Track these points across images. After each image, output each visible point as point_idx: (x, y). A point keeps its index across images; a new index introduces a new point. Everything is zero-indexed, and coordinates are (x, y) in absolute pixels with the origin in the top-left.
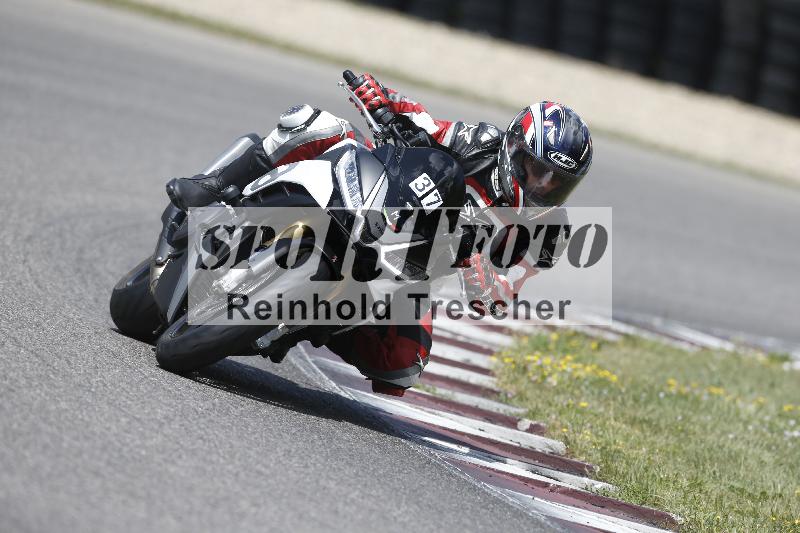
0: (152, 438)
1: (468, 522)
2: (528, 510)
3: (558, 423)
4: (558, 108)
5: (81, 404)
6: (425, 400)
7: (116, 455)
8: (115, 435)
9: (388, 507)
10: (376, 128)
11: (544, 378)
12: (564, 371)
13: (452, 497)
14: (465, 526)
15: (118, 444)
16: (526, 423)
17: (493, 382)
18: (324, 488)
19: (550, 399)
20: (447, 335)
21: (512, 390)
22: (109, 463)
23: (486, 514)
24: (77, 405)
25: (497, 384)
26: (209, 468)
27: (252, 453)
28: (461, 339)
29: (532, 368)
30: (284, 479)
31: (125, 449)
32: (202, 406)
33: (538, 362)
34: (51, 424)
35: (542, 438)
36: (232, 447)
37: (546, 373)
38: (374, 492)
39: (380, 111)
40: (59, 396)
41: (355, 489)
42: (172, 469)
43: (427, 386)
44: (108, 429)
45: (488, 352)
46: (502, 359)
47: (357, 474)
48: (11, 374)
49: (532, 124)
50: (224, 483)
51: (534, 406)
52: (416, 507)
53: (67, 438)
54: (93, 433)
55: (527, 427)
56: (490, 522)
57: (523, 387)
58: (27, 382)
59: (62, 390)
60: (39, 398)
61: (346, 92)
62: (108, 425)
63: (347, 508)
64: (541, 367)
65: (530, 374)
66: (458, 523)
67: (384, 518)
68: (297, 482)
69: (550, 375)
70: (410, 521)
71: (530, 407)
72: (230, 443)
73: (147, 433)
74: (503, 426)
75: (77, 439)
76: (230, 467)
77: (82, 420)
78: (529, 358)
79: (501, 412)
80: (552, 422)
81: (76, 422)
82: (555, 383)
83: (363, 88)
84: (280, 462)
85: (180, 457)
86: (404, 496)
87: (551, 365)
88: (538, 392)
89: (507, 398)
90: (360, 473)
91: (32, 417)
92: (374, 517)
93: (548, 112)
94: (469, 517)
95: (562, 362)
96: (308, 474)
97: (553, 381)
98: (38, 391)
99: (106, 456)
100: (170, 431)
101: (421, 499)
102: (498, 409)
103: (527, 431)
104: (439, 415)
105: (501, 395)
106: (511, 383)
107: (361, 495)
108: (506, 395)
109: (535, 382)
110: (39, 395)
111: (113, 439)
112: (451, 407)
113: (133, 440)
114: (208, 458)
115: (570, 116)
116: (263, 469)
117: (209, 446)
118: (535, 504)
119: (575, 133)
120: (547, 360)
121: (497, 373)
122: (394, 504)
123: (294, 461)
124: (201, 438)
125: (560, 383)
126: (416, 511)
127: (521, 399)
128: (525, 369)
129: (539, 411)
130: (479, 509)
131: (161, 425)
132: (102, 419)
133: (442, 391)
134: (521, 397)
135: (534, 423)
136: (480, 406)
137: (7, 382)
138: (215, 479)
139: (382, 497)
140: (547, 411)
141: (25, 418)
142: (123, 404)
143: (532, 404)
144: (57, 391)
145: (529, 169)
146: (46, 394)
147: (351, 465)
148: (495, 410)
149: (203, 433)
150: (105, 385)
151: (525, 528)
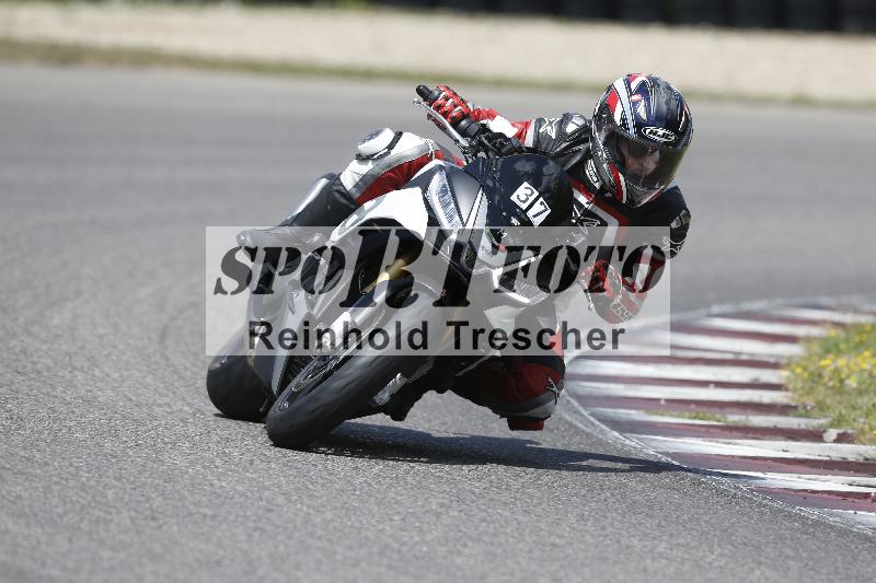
0: (431, 531)
1: (790, 552)
2: (852, 526)
3: (867, 428)
4: (644, 79)
5: (348, 509)
6: (719, 431)
7: (396, 556)
8: (391, 536)
9: (701, 554)
10: (464, 142)
11: (842, 381)
12: (862, 371)
13: (767, 529)
14: (787, 557)
15: (396, 546)
16: (832, 433)
17: (787, 397)
18: (628, 547)
19: (853, 402)
20: (729, 356)
21: (810, 402)
22: (390, 567)
23: (807, 539)
24: (344, 512)
25: (793, 399)
26: (499, 551)
27: (543, 526)
28: (744, 357)
29: (827, 374)
30: (582, 546)
31: (405, 549)
32: (478, 486)
33: (832, 367)
34: (319, 538)
35: (853, 446)
36: (519, 523)
37: (843, 376)
38: (681, 541)
39: (463, 123)
40: (323, 506)
41: (661, 541)
42: (459, 561)
43: (718, 416)
44: (383, 530)
45: (776, 366)
46: (793, 371)
47: (659, 525)
48: (266, 493)
49: (619, 103)
50: (518, 563)
51: (837, 412)
52: (730, 547)
53: (340, 550)
54: (367, 538)
55: (834, 437)
56: (814, 547)
57: (821, 397)
58: (286, 499)
59: (324, 499)
60: (301, 513)
61: (424, 109)
62: (381, 526)
63: (656, 564)
64: (837, 371)
65: (826, 380)
66: (779, 556)
67: (698, 566)
68: (597, 546)
69: (848, 377)
70: (727, 564)
71: (834, 415)
72: (516, 520)
73: (425, 527)
74: (807, 441)
75: (350, 548)
76: (521, 546)
77: (352, 527)
78: (823, 363)
79: (803, 426)
80: (861, 426)
81: (346, 530)
82: (854, 385)
83: (440, 101)
84: (574, 529)
85: (465, 546)
86: (716, 539)
87: (848, 366)
88: (838, 397)
89: (807, 411)
90: (663, 523)
91: (297, 534)
92: (687, 567)
93: (634, 86)
94: (790, 547)
95: (859, 360)
96: (606, 536)
97: (852, 383)
98: (299, 506)
99: (386, 561)
100: (450, 520)
101: (733, 538)
102: (799, 425)
103: (835, 441)
104: (735, 444)
105: (800, 408)
106: (808, 394)
107: (669, 546)
108: (805, 407)
109: (833, 388)
110: (301, 510)
111: (390, 540)
112: (747, 433)
113: (412, 538)
114: (496, 540)
115: (659, 86)
116: (557, 540)
117: (495, 528)
118: (858, 519)
119: (668, 103)
120: (842, 362)
121: (791, 386)
122: (706, 550)
123: (589, 524)
124: (485, 520)
125: (859, 383)
126: (731, 551)
127: (821, 409)
128: (820, 376)
129: (844, 416)
130: (798, 536)
131: (438, 515)
132: (373, 521)
133: (735, 418)
134: (821, 407)
135: (841, 431)
136: (779, 426)
137: (264, 503)
138: (508, 561)
139: (692, 544)
140: (853, 416)
141: (290, 537)
142: (392, 501)
143: (834, 412)
144: (319, 501)
145: (625, 151)
146: (309, 507)
147: (651, 517)
148: (796, 427)
149: (485, 514)
150: (370, 485)
151: (853, 547)
